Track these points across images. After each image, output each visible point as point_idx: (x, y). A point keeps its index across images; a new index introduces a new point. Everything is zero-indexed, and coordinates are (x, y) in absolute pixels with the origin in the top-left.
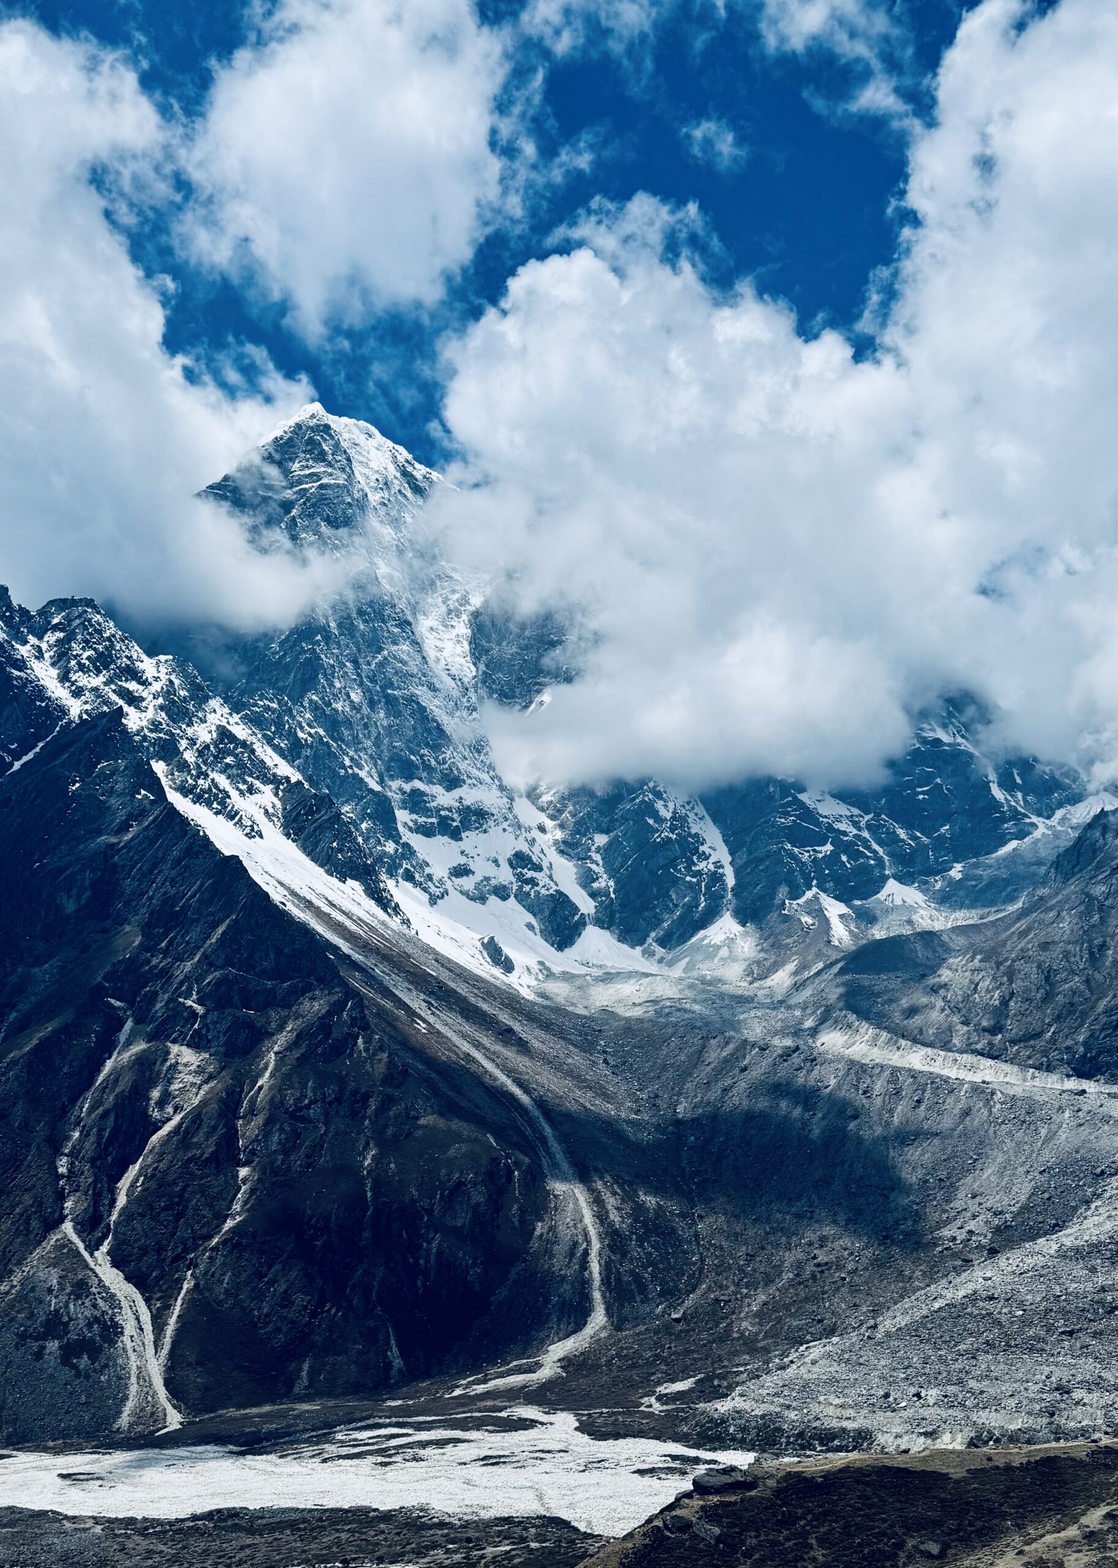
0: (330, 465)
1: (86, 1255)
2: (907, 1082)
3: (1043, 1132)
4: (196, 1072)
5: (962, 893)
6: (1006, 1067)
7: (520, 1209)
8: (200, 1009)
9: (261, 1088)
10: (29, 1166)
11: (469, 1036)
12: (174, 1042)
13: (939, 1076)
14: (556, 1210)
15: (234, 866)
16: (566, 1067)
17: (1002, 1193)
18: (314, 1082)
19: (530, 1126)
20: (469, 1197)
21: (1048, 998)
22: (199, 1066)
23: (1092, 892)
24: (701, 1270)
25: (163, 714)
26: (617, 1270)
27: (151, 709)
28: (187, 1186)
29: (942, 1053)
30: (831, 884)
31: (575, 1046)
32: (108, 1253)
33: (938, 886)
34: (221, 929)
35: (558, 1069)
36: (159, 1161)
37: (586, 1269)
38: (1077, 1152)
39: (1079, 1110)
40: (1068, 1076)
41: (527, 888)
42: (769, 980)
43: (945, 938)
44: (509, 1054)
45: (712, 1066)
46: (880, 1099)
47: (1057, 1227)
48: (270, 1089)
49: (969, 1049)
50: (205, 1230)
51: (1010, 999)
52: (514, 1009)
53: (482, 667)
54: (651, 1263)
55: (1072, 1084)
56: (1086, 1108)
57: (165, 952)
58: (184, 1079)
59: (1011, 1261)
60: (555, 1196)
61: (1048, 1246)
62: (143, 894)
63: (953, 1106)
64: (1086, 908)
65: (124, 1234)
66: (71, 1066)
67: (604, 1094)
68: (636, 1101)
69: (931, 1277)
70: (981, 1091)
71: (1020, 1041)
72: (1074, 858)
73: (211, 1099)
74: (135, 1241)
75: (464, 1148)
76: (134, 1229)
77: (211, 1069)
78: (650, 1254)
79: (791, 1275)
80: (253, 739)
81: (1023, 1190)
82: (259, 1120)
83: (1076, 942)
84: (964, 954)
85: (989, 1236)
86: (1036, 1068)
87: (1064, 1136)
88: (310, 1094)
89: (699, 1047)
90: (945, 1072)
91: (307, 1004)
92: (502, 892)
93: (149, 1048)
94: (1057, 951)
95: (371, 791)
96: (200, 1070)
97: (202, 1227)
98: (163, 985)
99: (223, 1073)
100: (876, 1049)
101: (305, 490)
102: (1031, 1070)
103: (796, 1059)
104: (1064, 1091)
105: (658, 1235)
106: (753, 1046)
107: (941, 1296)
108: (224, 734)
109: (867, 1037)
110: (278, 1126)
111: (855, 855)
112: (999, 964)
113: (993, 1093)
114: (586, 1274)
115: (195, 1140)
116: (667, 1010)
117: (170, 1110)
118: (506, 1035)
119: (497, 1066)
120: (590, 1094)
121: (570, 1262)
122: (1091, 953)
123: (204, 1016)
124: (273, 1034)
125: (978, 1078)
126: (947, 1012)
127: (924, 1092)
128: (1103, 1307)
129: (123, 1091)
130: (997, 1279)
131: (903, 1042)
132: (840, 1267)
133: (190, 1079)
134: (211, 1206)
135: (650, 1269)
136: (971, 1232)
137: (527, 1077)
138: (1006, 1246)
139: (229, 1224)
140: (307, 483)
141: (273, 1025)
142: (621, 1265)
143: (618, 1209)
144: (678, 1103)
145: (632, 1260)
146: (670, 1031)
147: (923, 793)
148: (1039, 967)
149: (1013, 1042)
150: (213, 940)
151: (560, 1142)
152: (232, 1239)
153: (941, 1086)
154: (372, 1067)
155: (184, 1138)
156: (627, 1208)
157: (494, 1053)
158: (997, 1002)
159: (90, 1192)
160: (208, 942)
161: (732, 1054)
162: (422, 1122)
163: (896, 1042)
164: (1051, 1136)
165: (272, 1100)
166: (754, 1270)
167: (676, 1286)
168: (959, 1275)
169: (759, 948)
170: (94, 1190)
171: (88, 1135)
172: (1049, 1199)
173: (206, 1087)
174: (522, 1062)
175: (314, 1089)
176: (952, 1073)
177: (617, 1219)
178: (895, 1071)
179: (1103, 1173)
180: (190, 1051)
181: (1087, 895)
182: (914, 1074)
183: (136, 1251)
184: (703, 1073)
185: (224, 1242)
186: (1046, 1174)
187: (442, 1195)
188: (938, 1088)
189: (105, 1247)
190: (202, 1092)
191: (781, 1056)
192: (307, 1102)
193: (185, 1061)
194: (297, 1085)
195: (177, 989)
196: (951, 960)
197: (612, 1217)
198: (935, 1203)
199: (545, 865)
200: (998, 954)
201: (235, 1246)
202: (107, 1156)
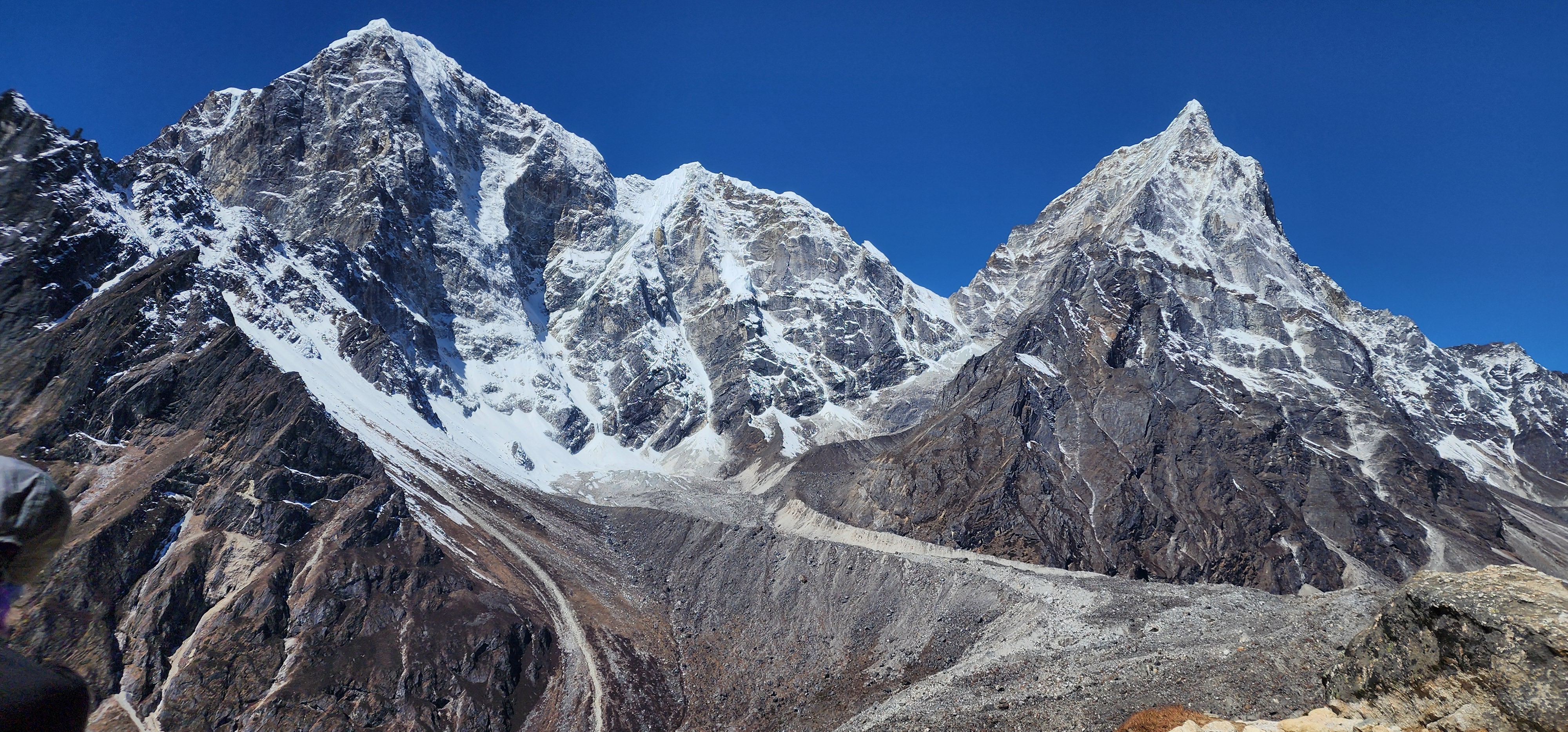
0: (393, 68)
1: (137, 721)
2: (842, 554)
3: (939, 590)
4: (250, 556)
5: (879, 413)
6: (912, 542)
7: (536, 666)
8: (256, 502)
9: (309, 569)
10: (86, 642)
11: (495, 522)
12: (230, 530)
13: (865, 549)
14: (566, 665)
15: (294, 382)
16: (576, 547)
17: (911, 638)
18: (358, 563)
19: (546, 596)
20: (492, 657)
21: (940, 490)
22: (253, 551)
23: (968, 414)
24: (685, 709)
25: (236, 254)
26: (616, 713)
27: (224, 250)
28: (236, 656)
29: (867, 532)
30: (785, 404)
31: (585, 529)
32: (158, 719)
33: (860, 408)
34: (279, 434)
35: (571, 549)
36: (211, 635)
37: (590, 714)
38: (963, 605)
39: (964, 573)
40: (955, 548)
41: (547, 403)
42: (738, 476)
43: (867, 446)
44: (530, 537)
45: (695, 544)
46: (823, 567)
47: (953, 662)
48: (318, 570)
49: (886, 528)
50: (251, 695)
51: (914, 491)
52: (534, 500)
53: (514, 229)
54: (645, 706)
55: (959, 554)
56: (968, 572)
57: (227, 453)
58: (238, 561)
59: (920, 690)
60: (566, 654)
61: (946, 677)
62: (207, 404)
63: (875, 572)
64: (965, 426)
65: (175, 701)
66: (131, 552)
67: (608, 568)
68: (635, 573)
69: (861, 706)
70: (894, 560)
71: (922, 522)
72: (955, 389)
73: (262, 579)
74: (184, 708)
75: (489, 616)
76: (184, 696)
77: (264, 553)
78: (644, 699)
79: (756, 710)
80: (316, 278)
81: (925, 636)
82: (307, 596)
83: (958, 450)
84: (881, 457)
85: (903, 671)
86: (933, 543)
87: (953, 593)
88: (354, 573)
89: (684, 530)
90: (869, 546)
91: (354, 497)
92: (524, 406)
93: (207, 535)
94: (945, 456)
95: (417, 323)
96: (253, 555)
97: (248, 692)
98: (222, 481)
99: (275, 557)
100: (819, 528)
101: (371, 86)
102: (930, 544)
103: (760, 537)
104: (953, 559)
105: (650, 683)
106: (728, 527)
107: (869, 720)
108: (291, 273)
109: (812, 520)
110: (323, 602)
111: (802, 383)
112: (905, 465)
113: (904, 562)
114: (590, 718)
115: (245, 615)
116: (659, 501)
117: (223, 589)
118: (527, 522)
119: (519, 547)
120: (596, 569)
121: (576, 709)
122: (969, 458)
123: (260, 508)
124: (322, 523)
125: (892, 551)
126: (870, 500)
127: (854, 562)
128: (986, 722)
129: (180, 574)
130: (910, 704)
131: (839, 524)
132: (792, 702)
133: (245, 562)
134: (257, 673)
135: (643, 712)
136: (889, 669)
137: (544, 556)
138: (914, 679)
139: (275, 688)
140: (373, 79)
141: (323, 515)
142: (620, 709)
143: (618, 662)
144: (668, 574)
145: (629, 704)
146: (662, 517)
147: (850, 339)
148: (933, 467)
149: (917, 523)
150: (272, 443)
151: (571, 609)
152: (276, 701)
153: (864, 556)
154: (410, 549)
155: (236, 614)
156: (626, 661)
157: (517, 536)
158: (905, 493)
159: (144, 664)
160: (267, 444)
161: (711, 534)
162: (453, 595)
163: (834, 523)
164: (946, 592)
165: (319, 579)
166: (727, 708)
167: (664, 724)
168: (881, 702)
169: (732, 451)
170: (147, 662)
171: (144, 613)
172: (945, 641)
173: (258, 569)
174: (539, 544)
175: (357, 570)
176: (873, 546)
177: (617, 671)
178: (834, 545)
179: (981, 620)
180: (245, 537)
181: (965, 416)
182: (848, 548)
183: (185, 715)
184: (688, 549)
185: (269, 706)
186: (942, 622)
187: (468, 656)
188: (864, 558)
189: (154, 715)
190: (254, 574)
191: (748, 535)
192: (350, 580)
193: (239, 547)
194: (342, 566)
195: (235, 484)
196: (872, 462)
197: (612, 669)
198: (863, 647)
199: (562, 385)
200: (905, 458)
201: (278, 708)
202: (161, 632)
